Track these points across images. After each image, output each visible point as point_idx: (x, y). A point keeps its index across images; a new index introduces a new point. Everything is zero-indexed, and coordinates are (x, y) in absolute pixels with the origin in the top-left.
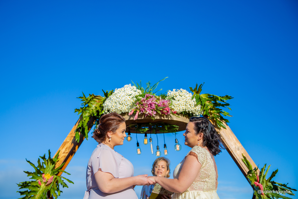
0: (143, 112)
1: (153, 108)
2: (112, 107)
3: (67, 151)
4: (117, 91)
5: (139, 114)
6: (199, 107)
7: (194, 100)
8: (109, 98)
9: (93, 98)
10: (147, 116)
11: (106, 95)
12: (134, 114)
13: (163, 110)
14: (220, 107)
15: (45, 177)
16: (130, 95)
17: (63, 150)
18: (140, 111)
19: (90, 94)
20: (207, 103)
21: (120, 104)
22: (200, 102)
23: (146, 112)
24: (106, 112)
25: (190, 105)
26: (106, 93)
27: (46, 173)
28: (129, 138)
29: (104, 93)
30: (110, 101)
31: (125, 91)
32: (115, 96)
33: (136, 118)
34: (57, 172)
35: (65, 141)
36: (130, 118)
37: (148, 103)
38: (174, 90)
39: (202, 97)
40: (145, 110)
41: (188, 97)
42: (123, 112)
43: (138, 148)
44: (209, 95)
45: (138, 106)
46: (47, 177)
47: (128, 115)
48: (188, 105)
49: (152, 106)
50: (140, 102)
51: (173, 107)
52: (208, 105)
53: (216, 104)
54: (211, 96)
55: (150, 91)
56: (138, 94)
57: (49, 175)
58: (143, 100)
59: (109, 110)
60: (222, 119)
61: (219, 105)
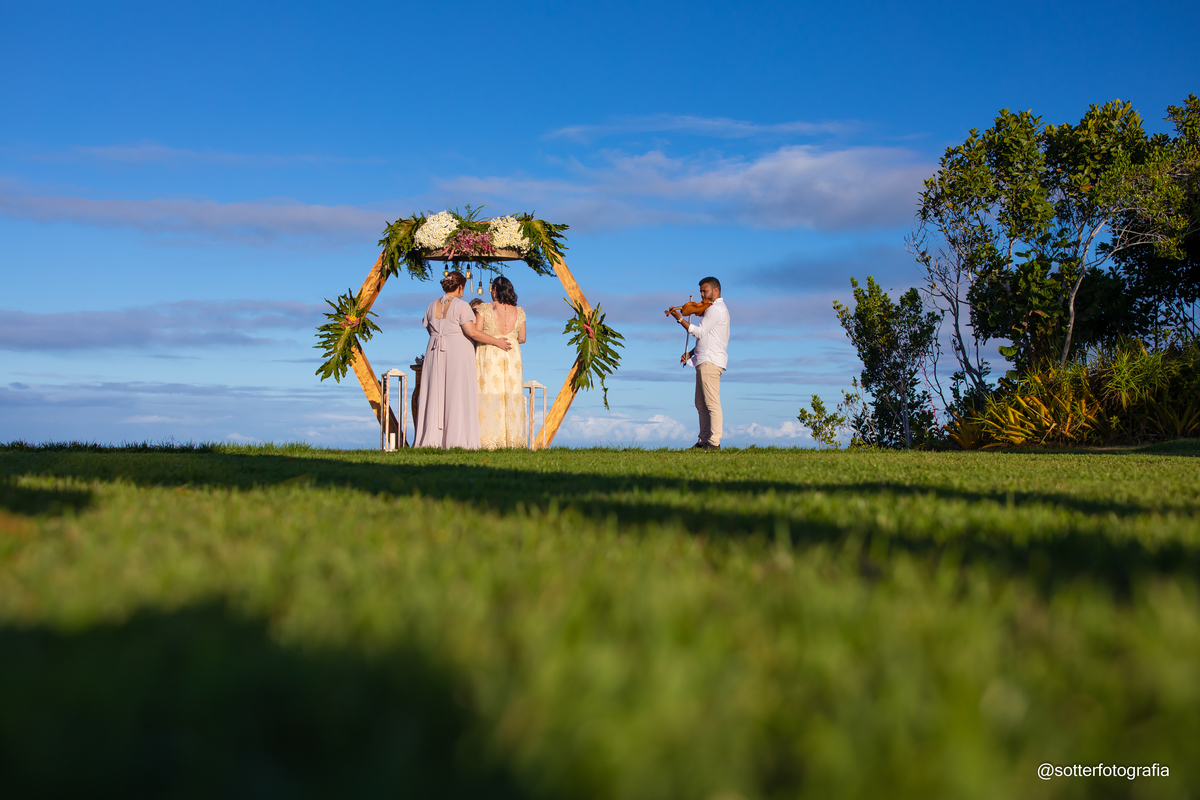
0: (459, 249)
2: (425, 240)
3: (372, 288)
4: (430, 219)
5: (455, 251)
6: (527, 240)
7: (522, 231)
8: (421, 229)
10: (465, 254)
11: (418, 224)
12: (449, 251)
13: (483, 246)
14: (555, 238)
15: (349, 319)
16: (445, 227)
17: (368, 287)
18: (456, 248)
21: (433, 238)
22: (529, 233)
23: (464, 249)
24: (418, 245)
25: (517, 238)
27: (351, 314)
30: (422, 231)
31: (439, 220)
32: (428, 227)
33: (452, 254)
35: (368, 276)
36: (446, 253)
37: (465, 240)
38: (499, 218)
39: (533, 227)
40: (462, 247)
41: (514, 228)
42: (437, 247)
44: (543, 223)
45: (454, 242)
46: (352, 319)
47: (443, 251)
48: (514, 238)
49: (470, 243)
50: (456, 237)
51: (496, 242)
53: (550, 234)
56: (454, 227)
57: (354, 316)
58: (459, 236)
59: (421, 244)
60: (556, 251)
61: (555, 234)
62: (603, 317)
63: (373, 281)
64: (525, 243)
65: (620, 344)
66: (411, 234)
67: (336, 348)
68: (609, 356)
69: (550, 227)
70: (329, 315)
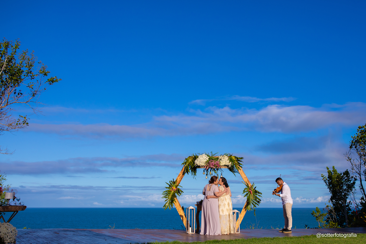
4: (200, 156)
6: (230, 163)
7: (229, 160)
12: (206, 167)
13: (217, 165)
14: (239, 162)
15: (173, 188)
16: (205, 159)
17: (179, 178)
21: (201, 163)
28: (204, 173)
29: (194, 156)
30: (197, 160)
31: (203, 157)
32: (199, 159)
38: (222, 156)
40: (210, 166)
41: (226, 159)
42: (202, 165)
44: (235, 157)
45: (208, 164)
48: (226, 162)
49: (213, 164)
51: (221, 164)
53: (237, 160)
56: (208, 159)
57: (175, 187)
58: (209, 162)
59: (197, 164)
60: (240, 166)
61: (239, 161)
62: (255, 188)
63: (181, 176)
64: (230, 164)
65: (261, 196)
66: (193, 161)
67: (169, 198)
68: (257, 200)
69: (238, 158)
70: (166, 188)
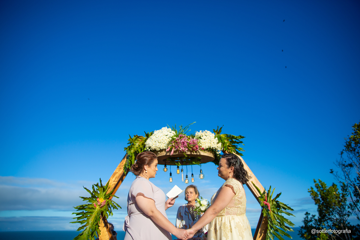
0: (177, 148)
1: (185, 145)
2: (153, 145)
3: (116, 180)
4: (156, 132)
5: (174, 150)
6: (220, 144)
7: (217, 138)
8: (150, 138)
9: (137, 138)
10: (181, 152)
11: (148, 136)
12: (170, 151)
13: (193, 147)
14: (236, 144)
15: (99, 201)
16: (167, 135)
17: (114, 179)
18: (175, 148)
19: (134, 135)
20: (226, 141)
21: (159, 142)
22: (221, 141)
23: (180, 149)
24: (148, 149)
25: (214, 143)
26: (147, 134)
27: (100, 198)
28: (165, 169)
29: (146, 134)
30: (151, 140)
31: (162, 132)
32: (155, 136)
33: (172, 153)
34: (108, 197)
35: (115, 172)
36: (167, 154)
37: (182, 142)
38: (201, 131)
39: (222, 137)
40: (179, 147)
41: (212, 137)
42: (162, 149)
43: (171, 177)
44: (227, 135)
45: (173, 144)
46: (101, 201)
47: (165, 151)
48: (212, 143)
49: (184, 144)
50: (175, 141)
51: (201, 145)
52: (227, 143)
53: (232, 142)
54: (229, 136)
55: (182, 132)
56: (173, 135)
57: (103, 199)
58: (177, 139)
59: (150, 148)
60: (237, 153)
61: (235, 142)
62: (278, 196)
64: (219, 147)
66: (143, 143)
69: (233, 137)
70: (84, 198)
